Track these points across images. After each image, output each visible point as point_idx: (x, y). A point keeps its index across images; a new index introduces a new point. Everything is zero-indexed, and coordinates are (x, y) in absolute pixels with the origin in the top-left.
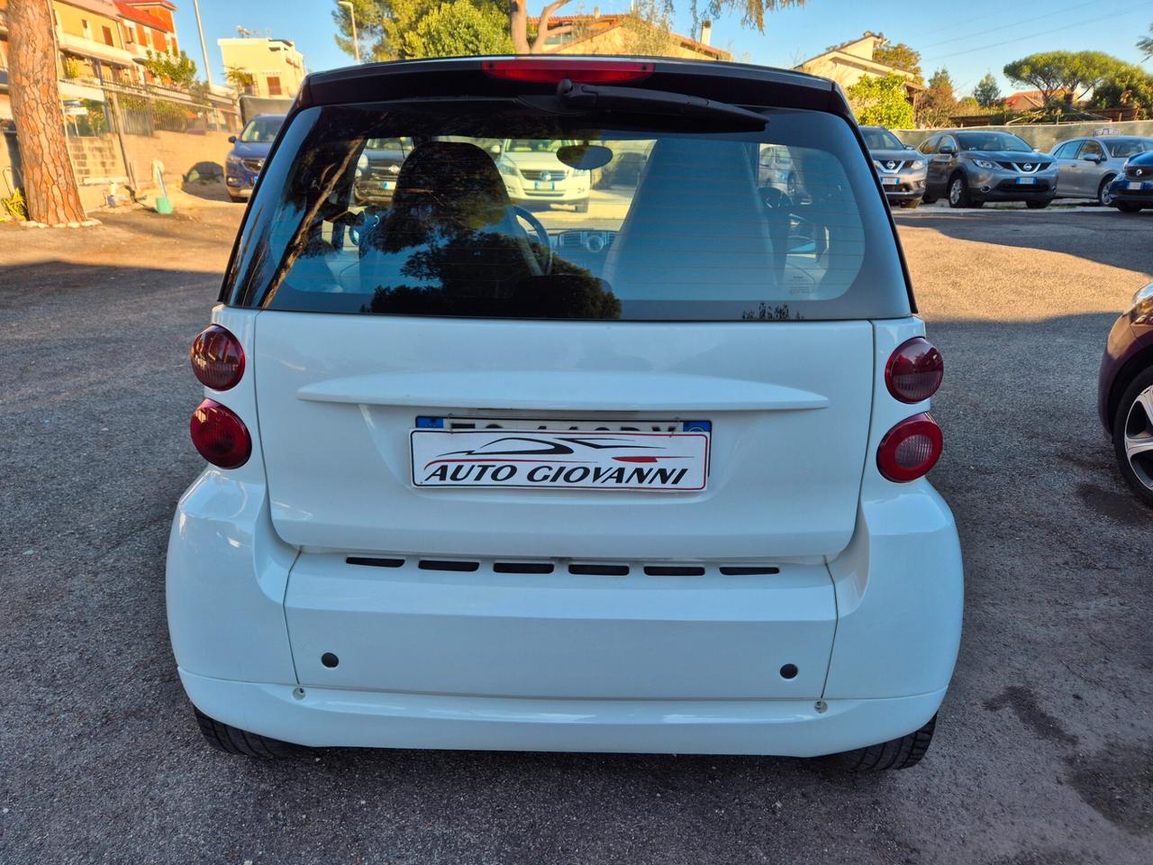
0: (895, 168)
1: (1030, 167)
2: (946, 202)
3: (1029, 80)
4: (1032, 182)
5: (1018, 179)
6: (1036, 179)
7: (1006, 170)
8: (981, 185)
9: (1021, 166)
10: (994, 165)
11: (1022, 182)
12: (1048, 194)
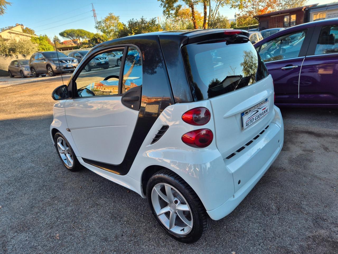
0: (70, 62)
1: (102, 59)
2: (85, 71)
3: (67, 37)
4: (104, 63)
5: (101, 62)
6: (105, 62)
7: (97, 60)
8: (92, 65)
9: (100, 59)
10: (94, 60)
11: (102, 63)
12: (108, 65)
